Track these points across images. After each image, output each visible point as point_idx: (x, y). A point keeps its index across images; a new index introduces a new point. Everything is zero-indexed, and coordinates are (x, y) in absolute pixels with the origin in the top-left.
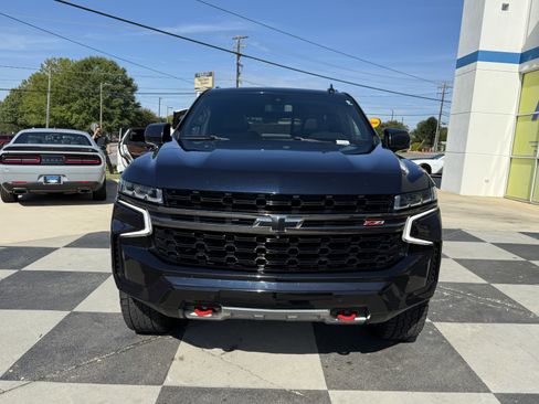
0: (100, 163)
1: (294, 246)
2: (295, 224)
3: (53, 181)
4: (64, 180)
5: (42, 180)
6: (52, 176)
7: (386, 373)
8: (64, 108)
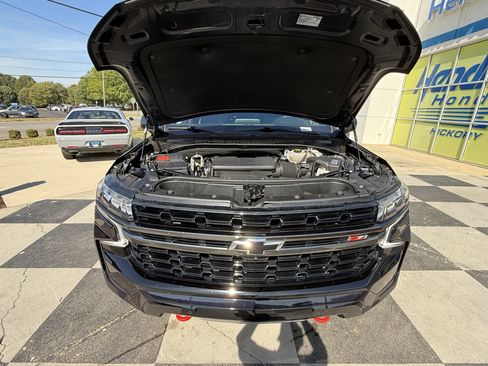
0: (127, 132)
1: (273, 264)
2: (276, 246)
3: (96, 146)
4: (103, 144)
5: (88, 145)
6: (95, 142)
7: (346, 337)
8: (114, 88)
